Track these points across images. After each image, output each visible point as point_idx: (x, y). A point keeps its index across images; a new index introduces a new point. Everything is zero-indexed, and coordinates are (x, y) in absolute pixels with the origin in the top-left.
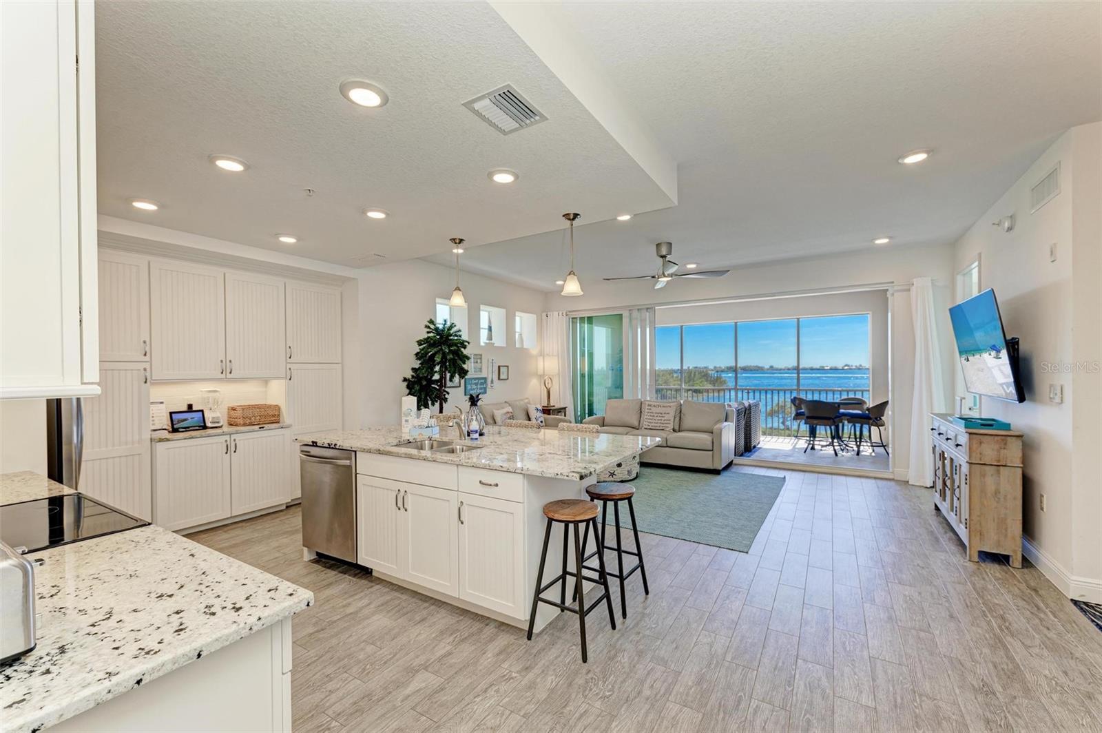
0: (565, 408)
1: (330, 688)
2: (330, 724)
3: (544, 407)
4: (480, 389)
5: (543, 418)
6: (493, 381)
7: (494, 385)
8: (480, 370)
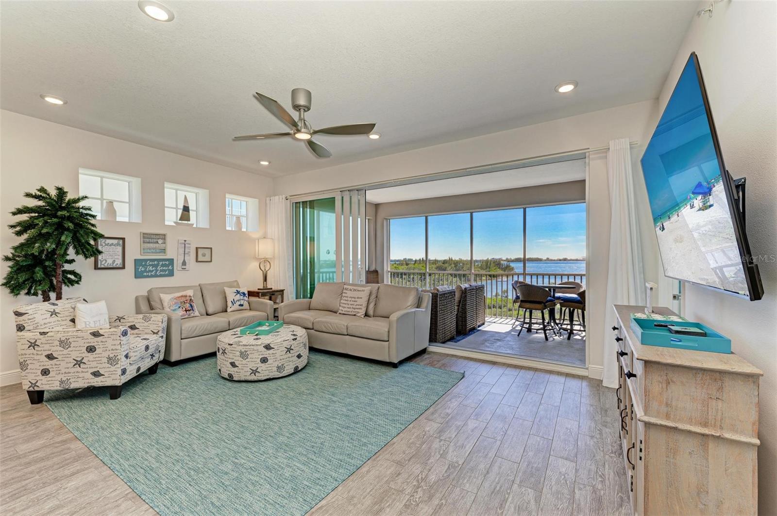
0: (282, 291)
3: (259, 289)
4: (161, 271)
5: (245, 301)
6: (185, 263)
7: (187, 267)
8: (164, 251)
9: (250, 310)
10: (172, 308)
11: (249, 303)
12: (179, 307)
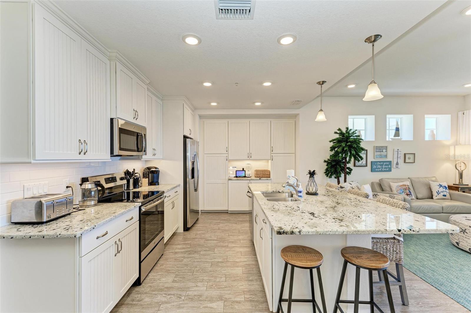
1: (198, 284)
2: (182, 297)
3: (454, 184)
4: (385, 168)
5: (447, 192)
6: (398, 163)
7: (399, 166)
8: (386, 156)
9: (451, 200)
10: (398, 192)
11: (450, 195)
12: (403, 192)
